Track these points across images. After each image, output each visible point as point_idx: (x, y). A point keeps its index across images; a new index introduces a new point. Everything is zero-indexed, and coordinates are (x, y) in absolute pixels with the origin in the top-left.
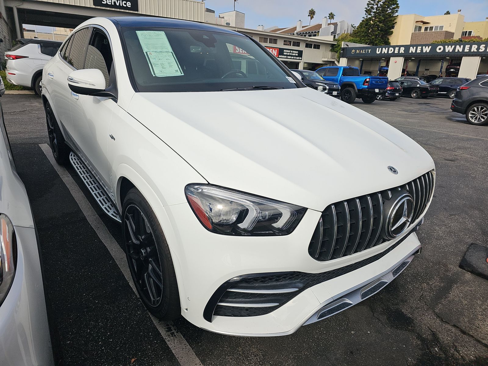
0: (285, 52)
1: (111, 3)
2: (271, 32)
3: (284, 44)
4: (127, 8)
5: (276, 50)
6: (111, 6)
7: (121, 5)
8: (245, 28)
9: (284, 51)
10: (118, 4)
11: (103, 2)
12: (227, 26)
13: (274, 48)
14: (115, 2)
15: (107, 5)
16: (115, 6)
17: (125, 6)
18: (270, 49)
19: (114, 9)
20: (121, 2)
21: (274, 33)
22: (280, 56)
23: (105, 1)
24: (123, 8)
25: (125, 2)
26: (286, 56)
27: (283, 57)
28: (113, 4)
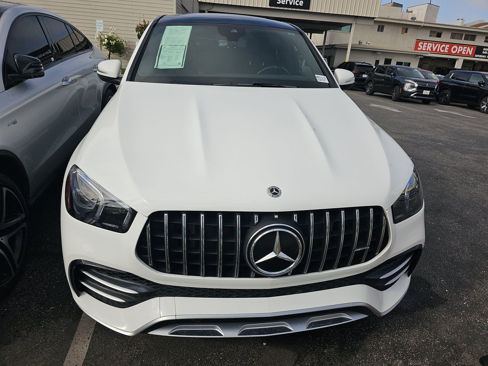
0: (485, 51)
1: (285, 3)
2: (472, 27)
3: (485, 41)
4: (299, 7)
5: (472, 48)
6: (284, 6)
7: (294, 4)
8: (437, 22)
9: (484, 49)
10: (291, 4)
11: (278, 3)
12: (412, 21)
13: (470, 46)
14: (288, 2)
15: (281, 5)
16: (288, 5)
17: (298, 5)
18: (464, 47)
19: (286, 9)
20: (294, 1)
21: (477, 28)
22: (476, 56)
23: (280, 1)
24: (295, 7)
25: (298, 1)
26: (485, 56)
27: (481, 56)
28: (286, 4)
